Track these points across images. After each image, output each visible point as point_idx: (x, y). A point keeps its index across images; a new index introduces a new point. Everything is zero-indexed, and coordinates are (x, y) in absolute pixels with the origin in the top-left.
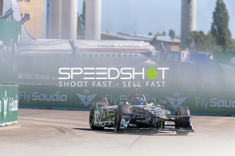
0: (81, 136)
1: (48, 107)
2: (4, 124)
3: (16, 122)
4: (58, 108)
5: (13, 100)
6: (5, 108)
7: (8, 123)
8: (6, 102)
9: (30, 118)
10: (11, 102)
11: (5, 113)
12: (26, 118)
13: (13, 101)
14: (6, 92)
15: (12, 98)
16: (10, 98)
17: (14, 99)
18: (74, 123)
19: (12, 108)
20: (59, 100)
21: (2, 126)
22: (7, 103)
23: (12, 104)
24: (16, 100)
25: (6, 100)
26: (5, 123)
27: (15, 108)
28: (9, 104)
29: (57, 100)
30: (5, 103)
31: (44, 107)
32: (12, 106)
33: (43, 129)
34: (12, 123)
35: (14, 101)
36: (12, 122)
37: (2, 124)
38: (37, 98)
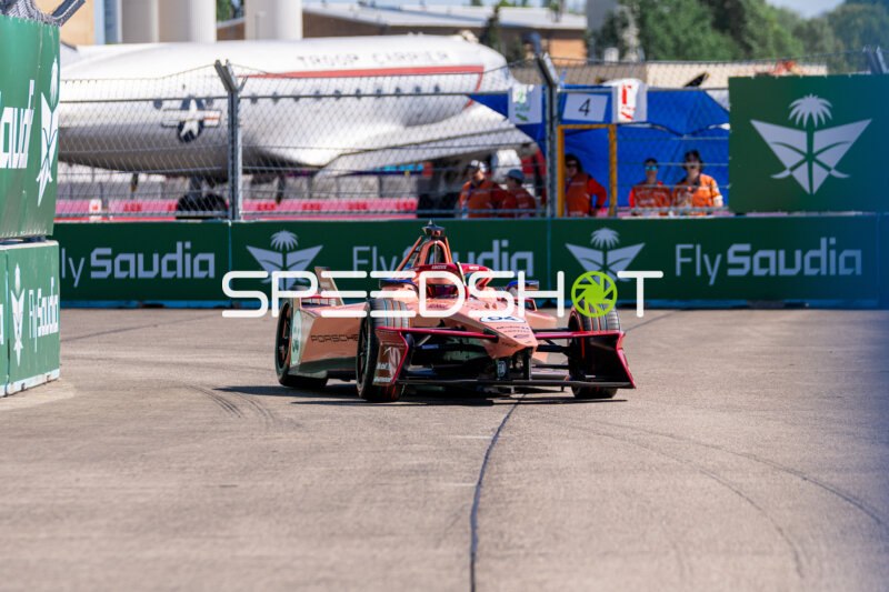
0: (301, 422)
1: (148, 302)
2: (17, 386)
3: (55, 374)
4: (185, 303)
5: (43, 296)
6: (18, 328)
7: (30, 382)
8: (18, 307)
9: (95, 353)
10: (36, 303)
11: (18, 346)
12: (85, 353)
13: (41, 300)
14: (18, 271)
15: (40, 290)
16: (31, 292)
17: (46, 294)
18: (258, 369)
19: (39, 325)
20: (188, 275)
21: (10, 392)
22: (21, 309)
23: (40, 310)
24: (52, 297)
25: (18, 299)
26: (21, 382)
27: (50, 327)
28: (31, 314)
29: (180, 275)
30: (15, 311)
31: (135, 303)
32: (39, 319)
33: (158, 400)
34: (41, 379)
35: (44, 299)
36: (40, 376)
37: (9, 386)
38: (109, 271)
